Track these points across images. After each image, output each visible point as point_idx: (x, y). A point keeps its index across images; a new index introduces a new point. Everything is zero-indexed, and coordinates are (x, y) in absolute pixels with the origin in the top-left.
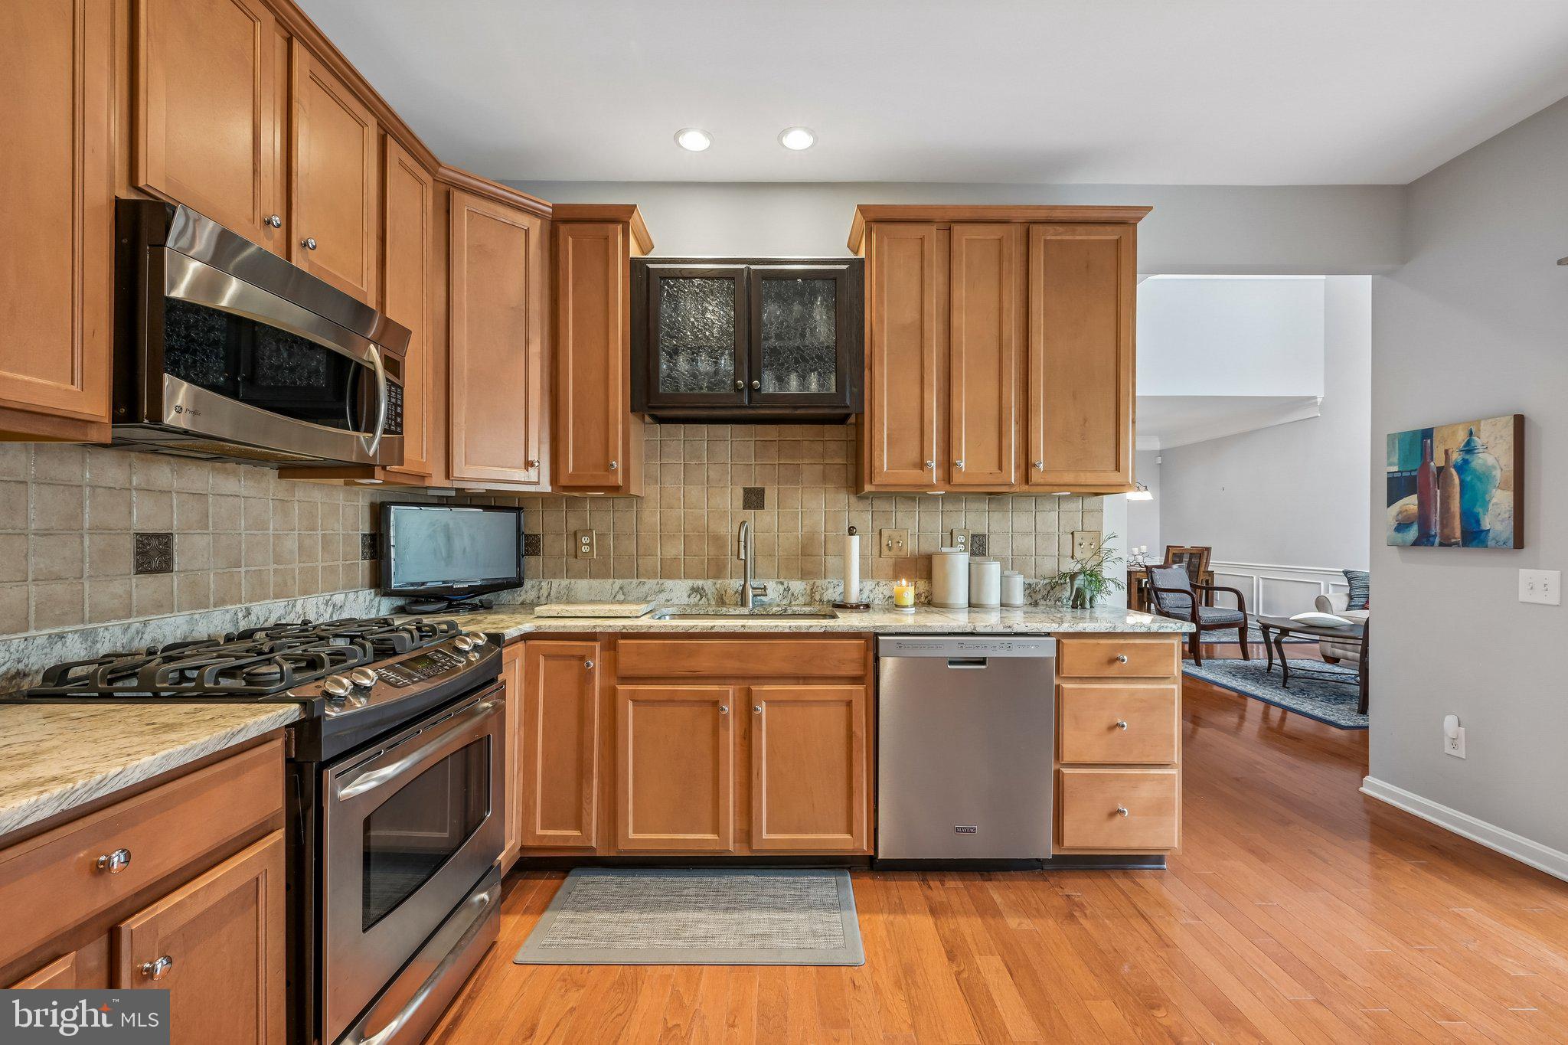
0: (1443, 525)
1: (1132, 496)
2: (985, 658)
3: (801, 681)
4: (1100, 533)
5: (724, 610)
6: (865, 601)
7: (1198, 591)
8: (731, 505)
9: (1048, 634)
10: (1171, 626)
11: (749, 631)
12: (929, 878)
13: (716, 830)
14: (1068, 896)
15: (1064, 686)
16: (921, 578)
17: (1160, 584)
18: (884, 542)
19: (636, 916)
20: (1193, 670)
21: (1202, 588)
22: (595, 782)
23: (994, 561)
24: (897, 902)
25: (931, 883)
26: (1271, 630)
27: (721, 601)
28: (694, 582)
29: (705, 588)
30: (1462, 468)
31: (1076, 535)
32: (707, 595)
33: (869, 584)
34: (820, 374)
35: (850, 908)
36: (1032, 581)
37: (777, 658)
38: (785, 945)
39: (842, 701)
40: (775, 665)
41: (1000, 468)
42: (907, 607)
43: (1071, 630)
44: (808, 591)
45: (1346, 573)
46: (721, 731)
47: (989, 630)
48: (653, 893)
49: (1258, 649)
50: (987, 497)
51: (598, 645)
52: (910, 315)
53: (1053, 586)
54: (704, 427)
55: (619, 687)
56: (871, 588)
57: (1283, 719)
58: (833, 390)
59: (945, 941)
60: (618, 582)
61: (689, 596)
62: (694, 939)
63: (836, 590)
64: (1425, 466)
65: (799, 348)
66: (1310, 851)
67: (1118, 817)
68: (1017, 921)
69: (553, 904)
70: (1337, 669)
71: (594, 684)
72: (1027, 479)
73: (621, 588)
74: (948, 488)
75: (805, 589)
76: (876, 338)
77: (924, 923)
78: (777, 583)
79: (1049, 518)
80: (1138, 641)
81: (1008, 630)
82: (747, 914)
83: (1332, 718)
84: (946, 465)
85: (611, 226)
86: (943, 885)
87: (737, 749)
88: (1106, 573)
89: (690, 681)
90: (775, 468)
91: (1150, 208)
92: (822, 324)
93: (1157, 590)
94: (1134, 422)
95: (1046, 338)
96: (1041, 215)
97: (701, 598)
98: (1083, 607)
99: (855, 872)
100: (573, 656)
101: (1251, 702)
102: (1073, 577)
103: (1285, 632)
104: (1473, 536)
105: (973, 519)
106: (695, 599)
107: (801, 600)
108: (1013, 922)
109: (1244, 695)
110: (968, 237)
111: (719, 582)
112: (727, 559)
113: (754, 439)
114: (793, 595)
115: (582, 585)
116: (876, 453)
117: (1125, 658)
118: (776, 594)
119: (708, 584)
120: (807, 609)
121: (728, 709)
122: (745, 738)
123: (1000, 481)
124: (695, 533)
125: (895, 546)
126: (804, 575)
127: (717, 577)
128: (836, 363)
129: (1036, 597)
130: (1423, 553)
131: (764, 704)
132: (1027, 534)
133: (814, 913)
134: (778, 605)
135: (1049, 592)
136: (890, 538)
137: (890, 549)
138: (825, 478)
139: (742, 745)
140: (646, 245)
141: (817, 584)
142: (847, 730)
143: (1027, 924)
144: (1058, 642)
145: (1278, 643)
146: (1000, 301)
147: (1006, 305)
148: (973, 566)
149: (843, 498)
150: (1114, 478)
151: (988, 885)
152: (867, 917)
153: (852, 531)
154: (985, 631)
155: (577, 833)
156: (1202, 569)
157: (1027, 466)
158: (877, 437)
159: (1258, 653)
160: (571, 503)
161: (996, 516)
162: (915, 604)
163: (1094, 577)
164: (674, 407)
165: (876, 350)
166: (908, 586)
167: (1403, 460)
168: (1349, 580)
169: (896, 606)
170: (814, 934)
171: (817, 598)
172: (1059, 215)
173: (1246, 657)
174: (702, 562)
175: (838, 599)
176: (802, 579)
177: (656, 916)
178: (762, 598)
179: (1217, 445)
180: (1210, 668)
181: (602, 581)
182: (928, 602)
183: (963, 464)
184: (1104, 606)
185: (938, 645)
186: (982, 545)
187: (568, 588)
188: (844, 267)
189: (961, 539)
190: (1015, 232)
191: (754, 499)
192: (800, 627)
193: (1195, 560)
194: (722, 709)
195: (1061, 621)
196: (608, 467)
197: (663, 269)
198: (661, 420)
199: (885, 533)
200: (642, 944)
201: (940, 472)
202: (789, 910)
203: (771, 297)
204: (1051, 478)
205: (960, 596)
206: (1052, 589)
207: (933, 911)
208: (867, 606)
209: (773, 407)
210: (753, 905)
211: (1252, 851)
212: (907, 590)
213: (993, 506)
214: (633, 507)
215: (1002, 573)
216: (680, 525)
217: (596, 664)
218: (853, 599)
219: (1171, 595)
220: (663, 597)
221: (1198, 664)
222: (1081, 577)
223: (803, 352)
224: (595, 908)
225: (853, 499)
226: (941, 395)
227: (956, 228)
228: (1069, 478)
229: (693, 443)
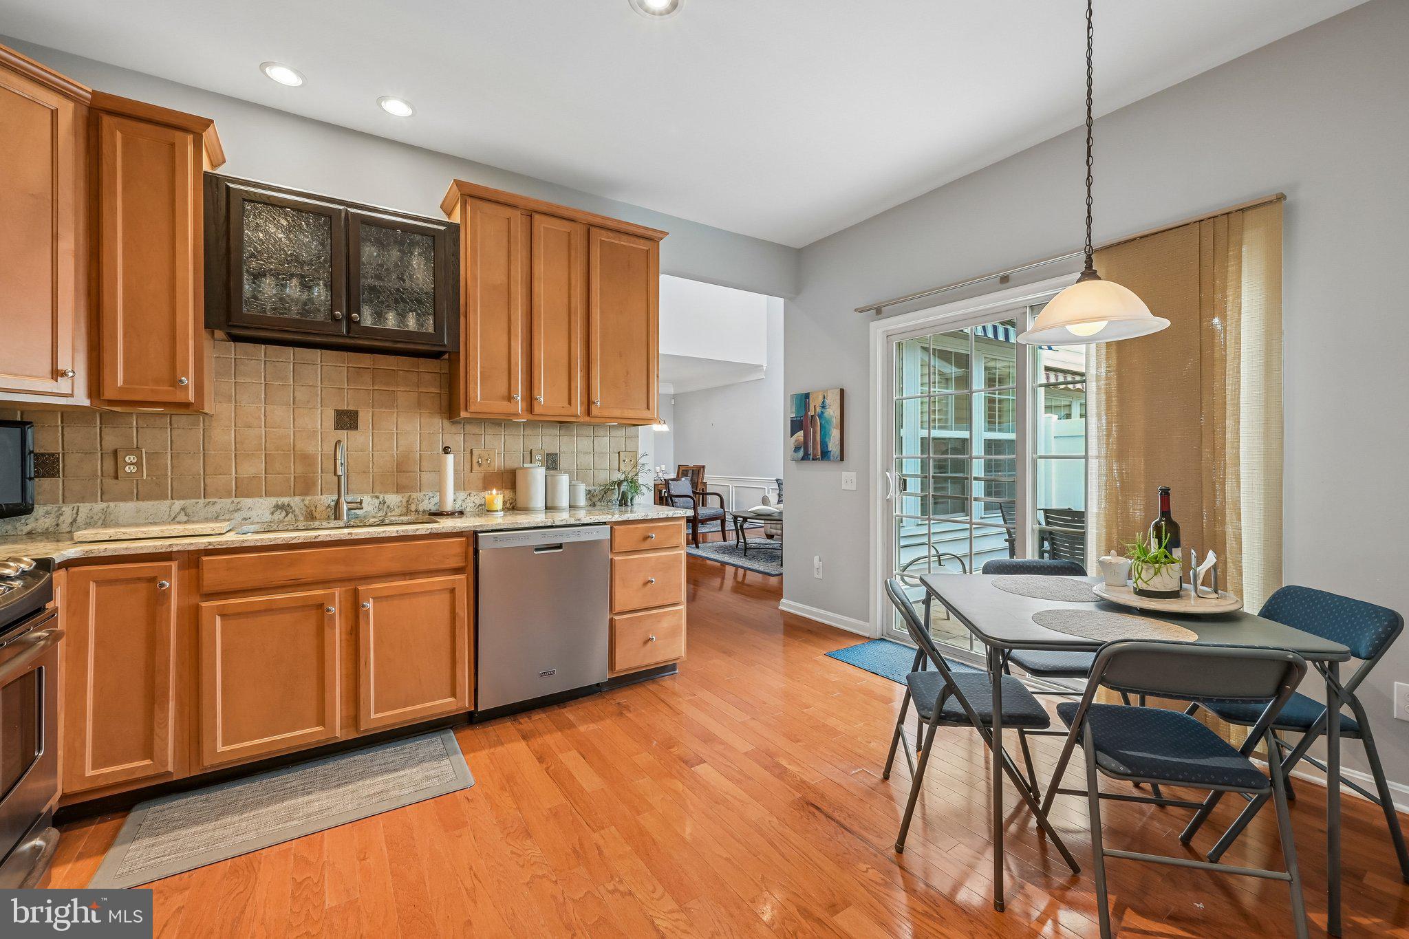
0: (814, 449)
1: (656, 427)
2: (561, 544)
3: (407, 577)
4: (637, 452)
5: (317, 524)
6: (458, 508)
7: (697, 495)
8: (321, 425)
9: (605, 523)
10: (680, 513)
11: (356, 537)
12: (518, 717)
13: (321, 721)
14: (619, 703)
15: (616, 558)
16: (506, 488)
17: (674, 492)
18: (475, 459)
19: (236, 818)
20: (694, 551)
21: (699, 494)
22: (172, 705)
23: (565, 473)
24: (496, 739)
25: (521, 720)
26: (739, 519)
27: (311, 516)
28: (278, 500)
29: (292, 505)
30: (821, 416)
31: (621, 454)
32: (294, 511)
33: (462, 495)
34: (417, 314)
35: (456, 753)
36: (591, 488)
37: (385, 559)
38: (402, 793)
39: (447, 589)
40: (383, 564)
41: (570, 403)
42: (497, 511)
43: (620, 519)
44: (404, 504)
45: (777, 480)
46: (327, 630)
47: (564, 523)
48: (250, 796)
49: (732, 534)
50: (558, 425)
51: (174, 565)
52: (499, 278)
53: (606, 491)
54: (290, 349)
55: (204, 604)
56: (463, 498)
57: (745, 575)
58: (431, 330)
59: (535, 752)
60: (178, 504)
61: (272, 513)
62: (308, 815)
63: (431, 501)
64: (806, 414)
65: (398, 290)
66: (753, 646)
67: (650, 643)
68: (586, 726)
69: (119, 838)
70: (772, 542)
71: (170, 606)
72: (588, 412)
73: (183, 509)
74: (530, 417)
75: (401, 501)
76: (470, 291)
77: (520, 747)
78: (372, 497)
79: (603, 442)
80: (661, 524)
81: (578, 522)
82: (360, 783)
83: (768, 571)
84: (529, 400)
85: (178, 134)
86: (530, 719)
87: (343, 645)
88: (641, 480)
89: (290, 589)
90: (369, 394)
91: (667, 234)
92: (420, 271)
93: (672, 496)
94: (658, 377)
95: (602, 312)
96: (599, 221)
97: (287, 515)
98: (626, 505)
99: (457, 728)
100: (139, 579)
101: (728, 567)
102: (620, 483)
103: (745, 519)
104: (825, 455)
105: (548, 441)
106: (279, 515)
107: (397, 511)
108: (583, 728)
109: (724, 564)
110: (546, 226)
111: (309, 498)
112: (317, 476)
113: (346, 365)
114: (388, 507)
115: (126, 508)
116: (471, 386)
117: (654, 535)
118: (372, 507)
119: (296, 502)
120: (405, 519)
121: (334, 609)
122: (351, 634)
123: (569, 413)
124: (280, 452)
125: (484, 462)
126: (399, 489)
127: (306, 494)
128: (434, 308)
129: (596, 499)
130: (806, 464)
131: (371, 600)
132: (587, 453)
133: (425, 765)
134: (374, 517)
135: (603, 496)
136: (480, 456)
137: (480, 465)
138: (419, 405)
139: (348, 641)
140: (218, 161)
141: (412, 497)
142: (451, 613)
143: (593, 726)
144: (611, 528)
145: (741, 526)
146: (569, 279)
147: (573, 282)
148: (549, 478)
149: (437, 422)
150: (646, 414)
151: (564, 710)
152: (472, 755)
153: (446, 450)
154: (562, 524)
155: (147, 762)
156: (700, 481)
157: (589, 403)
158: (471, 373)
159: (732, 536)
160: (108, 419)
161: (564, 439)
162: (503, 510)
163: (633, 483)
164: (260, 328)
165: (471, 303)
166: (498, 494)
167: (797, 411)
168: (779, 484)
169: (488, 511)
170: (428, 778)
171: (413, 508)
172: (609, 224)
173: (725, 540)
174: (288, 480)
175: (434, 509)
176: (397, 492)
177: (260, 812)
178: (357, 511)
179: (709, 392)
180: (704, 549)
181: (156, 503)
182: (513, 507)
183: (542, 399)
184: (640, 504)
185: (526, 537)
186: (555, 462)
187: (105, 512)
188: (442, 228)
189: (539, 457)
190: (579, 230)
191: (346, 420)
192: (407, 531)
193: (694, 474)
194: (328, 610)
195: (613, 514)
196: (175, 382)
197: (247, 191)
198: (235, 339)
199: (475, 453)
200: (251, 836)
201: (524, 404)
202: (403, 769)
203: (370, 240)
204: (606, 413)
205: (539, 502)
206: (605, 493)
207: (525, 738)
208: (461, 513)
209: (372, 339)
210: (362, 776)
211: (724, 652)
212: (497, 498)
213: (562, 432)
214: (199, 425)
215: (570, 482)
216: (261, 444)
217: (172, 584)
218: (449, 507)
219: (681, 499)
220: (238, 516)
221: (697, 547)
222: (625, 483)
223: (403, 294)
224: (180, 827)
225: (446, 423)
226: (525, 345)
227: (536, 217)
228: (617, 413)
229: (277, 364)
